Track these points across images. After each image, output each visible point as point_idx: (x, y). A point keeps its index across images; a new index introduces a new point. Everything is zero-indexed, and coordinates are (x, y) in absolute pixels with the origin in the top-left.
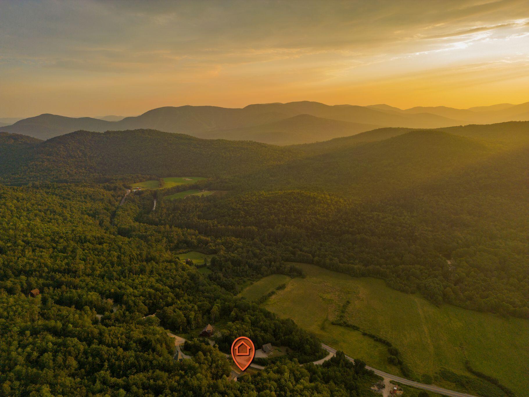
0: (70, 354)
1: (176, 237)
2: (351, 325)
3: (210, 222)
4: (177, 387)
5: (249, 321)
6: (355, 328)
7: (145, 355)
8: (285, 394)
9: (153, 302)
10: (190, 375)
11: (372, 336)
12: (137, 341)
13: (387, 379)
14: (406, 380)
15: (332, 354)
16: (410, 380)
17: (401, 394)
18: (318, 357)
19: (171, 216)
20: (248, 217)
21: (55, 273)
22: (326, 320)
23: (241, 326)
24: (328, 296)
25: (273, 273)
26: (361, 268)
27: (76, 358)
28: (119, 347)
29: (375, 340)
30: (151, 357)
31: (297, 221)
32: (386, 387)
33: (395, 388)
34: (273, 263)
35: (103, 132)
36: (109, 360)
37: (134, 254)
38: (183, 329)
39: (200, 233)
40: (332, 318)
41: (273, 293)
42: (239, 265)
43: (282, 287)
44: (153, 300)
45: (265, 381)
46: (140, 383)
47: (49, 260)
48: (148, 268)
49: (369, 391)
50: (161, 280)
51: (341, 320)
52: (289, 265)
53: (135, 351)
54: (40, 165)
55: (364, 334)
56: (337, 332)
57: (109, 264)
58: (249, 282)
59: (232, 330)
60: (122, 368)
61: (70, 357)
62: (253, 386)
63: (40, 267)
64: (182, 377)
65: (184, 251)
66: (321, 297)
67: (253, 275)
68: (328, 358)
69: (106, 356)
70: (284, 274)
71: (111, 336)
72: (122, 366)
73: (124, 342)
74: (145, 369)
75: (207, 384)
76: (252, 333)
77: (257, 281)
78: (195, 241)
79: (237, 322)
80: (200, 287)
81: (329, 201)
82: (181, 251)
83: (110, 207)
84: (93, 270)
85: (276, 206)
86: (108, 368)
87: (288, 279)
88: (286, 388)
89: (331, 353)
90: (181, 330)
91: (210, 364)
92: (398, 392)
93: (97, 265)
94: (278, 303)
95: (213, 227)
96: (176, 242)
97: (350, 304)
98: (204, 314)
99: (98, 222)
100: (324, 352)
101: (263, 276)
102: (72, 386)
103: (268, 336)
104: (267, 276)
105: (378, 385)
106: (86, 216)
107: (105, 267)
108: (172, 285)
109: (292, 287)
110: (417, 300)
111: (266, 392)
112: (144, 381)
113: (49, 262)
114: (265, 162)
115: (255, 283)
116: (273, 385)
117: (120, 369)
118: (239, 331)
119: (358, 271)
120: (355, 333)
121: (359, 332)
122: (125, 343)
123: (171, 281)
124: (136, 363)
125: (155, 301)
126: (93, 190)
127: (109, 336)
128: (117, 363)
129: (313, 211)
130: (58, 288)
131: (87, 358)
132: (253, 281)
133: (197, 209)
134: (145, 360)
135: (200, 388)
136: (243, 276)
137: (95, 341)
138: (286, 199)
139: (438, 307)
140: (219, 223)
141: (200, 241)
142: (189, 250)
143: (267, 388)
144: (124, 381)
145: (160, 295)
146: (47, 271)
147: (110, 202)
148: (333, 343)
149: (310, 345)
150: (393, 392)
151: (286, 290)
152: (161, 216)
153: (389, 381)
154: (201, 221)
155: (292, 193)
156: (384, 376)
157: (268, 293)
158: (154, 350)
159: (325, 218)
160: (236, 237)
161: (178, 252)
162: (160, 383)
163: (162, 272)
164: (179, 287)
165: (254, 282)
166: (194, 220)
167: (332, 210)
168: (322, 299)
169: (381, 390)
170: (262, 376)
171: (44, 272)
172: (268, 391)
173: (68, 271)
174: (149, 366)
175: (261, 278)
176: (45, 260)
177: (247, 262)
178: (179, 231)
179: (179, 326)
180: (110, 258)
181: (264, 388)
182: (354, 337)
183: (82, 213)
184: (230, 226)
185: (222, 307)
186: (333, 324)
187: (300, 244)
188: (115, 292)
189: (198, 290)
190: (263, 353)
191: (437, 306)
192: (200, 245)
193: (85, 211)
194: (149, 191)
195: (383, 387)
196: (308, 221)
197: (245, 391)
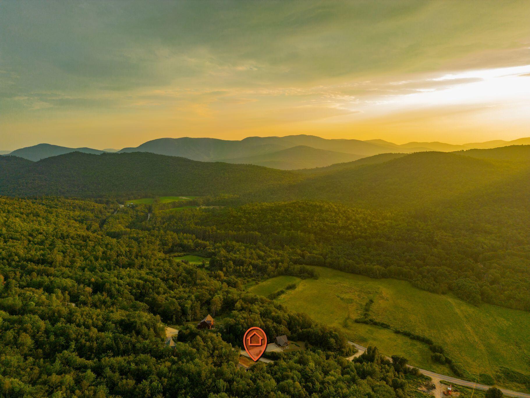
0: (25, 330)
1: (170, 240)
2: (379, 323)
3: (208, 228)
4: (168, 374)
5: (258, 311)
6: (385, 326)
7: (127, 337)
8: (313, 386)
9: (141, 292)
10: (185, 361)
11: (406, 334)
12: (117, 322)
13: (436, 379)
14: (460, 380)
15: (361, 351)
16: (465, 380)
17: (458, 396)
18: (346, 354)
19: (166, 224)
20: (250, 223)
21: (27, 262)
22: (348, 318)
23: (249, 316)
24: (347, 296)
25: (280, 274)
26: (381, 269)
27: (33, 337)
28: (92, 327)
29: (411, 338)
30: (134, 340)
31: (304, 226)
32: (437, 387)
33: (450, 389)
34: (280, 264)
35: (100, 155)
36: (77, 340)
37: (122, 250)
38: (176, 320)
39: (197, 238)
40: (354, 316)
41: (282, 292)
42: (243, 265)
43: (292, 287)
44: (142, 290)
45: (284, 370)
46: (116, 366)
47: (21, 250)
48: (138, 262)
49: (416, 392)
50: (151, 273)
51: (366, 318)
52: (298, 267)
53: (114, 333)
54: (31, 183)
55: (397, 332)
56: (363, 330)
57: (92, 258)
58: (254, 283)
59: (238, 319)
60: (94, 351)
61: (24, 334)
62: (269, 375)
63: (10, 256)
64: (174, 362)
65: (180, 254)
66: (338, 297)
67: (258, 276)
68: (357, 355)
69: (74, 336)
70: (293, 276)
71: (84, 316)
72: (95, 349)
73: (100, 323)
74: (125, 353)
75: (209, 370)
76: (262, 323)
77: (262, 282)
78: (192, 244)
79: (243, 311)
80: (198, 281)
81: (337, 210)
82: (176, 254)
83: (100, 216)
84: (73, 262)
85: (280, 214)
86: (74, 349)
87: (298, 280)
88: (314, 378)
89: (359, 351)
90: (174, 320)
91: (211, 352)
92: (453, 394)
93: (78, 258)
94: (289, 302)
95: (212, 232)
96: (170, 245)
97: (373, 303)
98: (202, 305)
99: (85, 227)
100: (352, 349)
101: (270, 276)
102: (19, 366)
103: (283, 328)
104: (274, 276)
105: (426, 386)
106: (73, 221)
107: (87, 260)
108: (164, 278)
109: (303, 287)
110: (451, 300)
111: (287, 381)
112: (123, 364)
113: (21, 252)
114: (265, 182)
115: (261, 284)
116: (296, 374)
117: (92, 352)
118: (246, 320)
119: (378, 271)
120: (385, 331)
121: (390, 330)
122: (101, 325)
123: (163, 273)
124: (114, 345)
125: (143, 291)
126: (83, 202)
127: (82, 315)
128: (88, 344)
129: (321, 218)
130: (26, 275)
131: (48, 338)
132: (259, 281)
133: (195, 218)
134: (126, 343)
135: (199, 374)
136: (247, 276)
137: (62, 319)
138: (290, 208)
139: (478, 307)
140: (218, 229)
141: (197, 245)
142: (185, 253)
143: (288, 377)
144: (95, 363)
145: (150, 286)
146: (18, 259)
147: (101, 212)
148: (362, 340)
149: (334, 338)
150: (447, 393)
151: (297, 289)
152: (155, 223)
153: (439, 381)
154: (199, 227)
155: (297, 202)
156: (432, 375)
157: (276, 292)
158: (138, 333)
159: (334, 224)
160: (238, 241)
161: (172, 255)
162: (145, 367)
163: (153, 267)
164: (173, 279)
165: (259, 283)
166: (191, 226)
167: (340, 217)
168: (339, 298)
169: (432, 391)
170: (280, 366)
171: (13, 260)
172: (290, 381)
173: (43, 261)
174: (130, 349)
175: (267, 279)
176: (17, 250)
177: (250, 263)
178: (175, 235)
179: (172, 316)
180: (94, 253)
181: (284, 378)
182: (384, 335)
183: (69, 218)
184: (231, 231)
185: (224, 298)
186: (357, 321)
187: (308, 248)
188: (96, 282)
189: (195, 284)
190: (277, 347)
191: (476, 306)
192: (197, 249)
193: (72, 217)
194: (144, 205)
195: (434, 387)
196: (316, 227)
197: (260, 380)
